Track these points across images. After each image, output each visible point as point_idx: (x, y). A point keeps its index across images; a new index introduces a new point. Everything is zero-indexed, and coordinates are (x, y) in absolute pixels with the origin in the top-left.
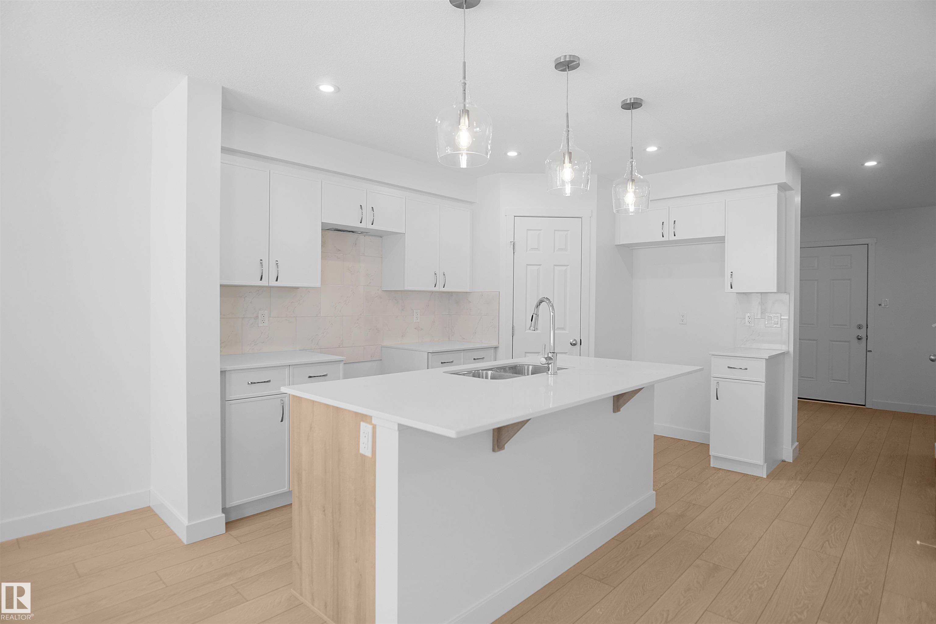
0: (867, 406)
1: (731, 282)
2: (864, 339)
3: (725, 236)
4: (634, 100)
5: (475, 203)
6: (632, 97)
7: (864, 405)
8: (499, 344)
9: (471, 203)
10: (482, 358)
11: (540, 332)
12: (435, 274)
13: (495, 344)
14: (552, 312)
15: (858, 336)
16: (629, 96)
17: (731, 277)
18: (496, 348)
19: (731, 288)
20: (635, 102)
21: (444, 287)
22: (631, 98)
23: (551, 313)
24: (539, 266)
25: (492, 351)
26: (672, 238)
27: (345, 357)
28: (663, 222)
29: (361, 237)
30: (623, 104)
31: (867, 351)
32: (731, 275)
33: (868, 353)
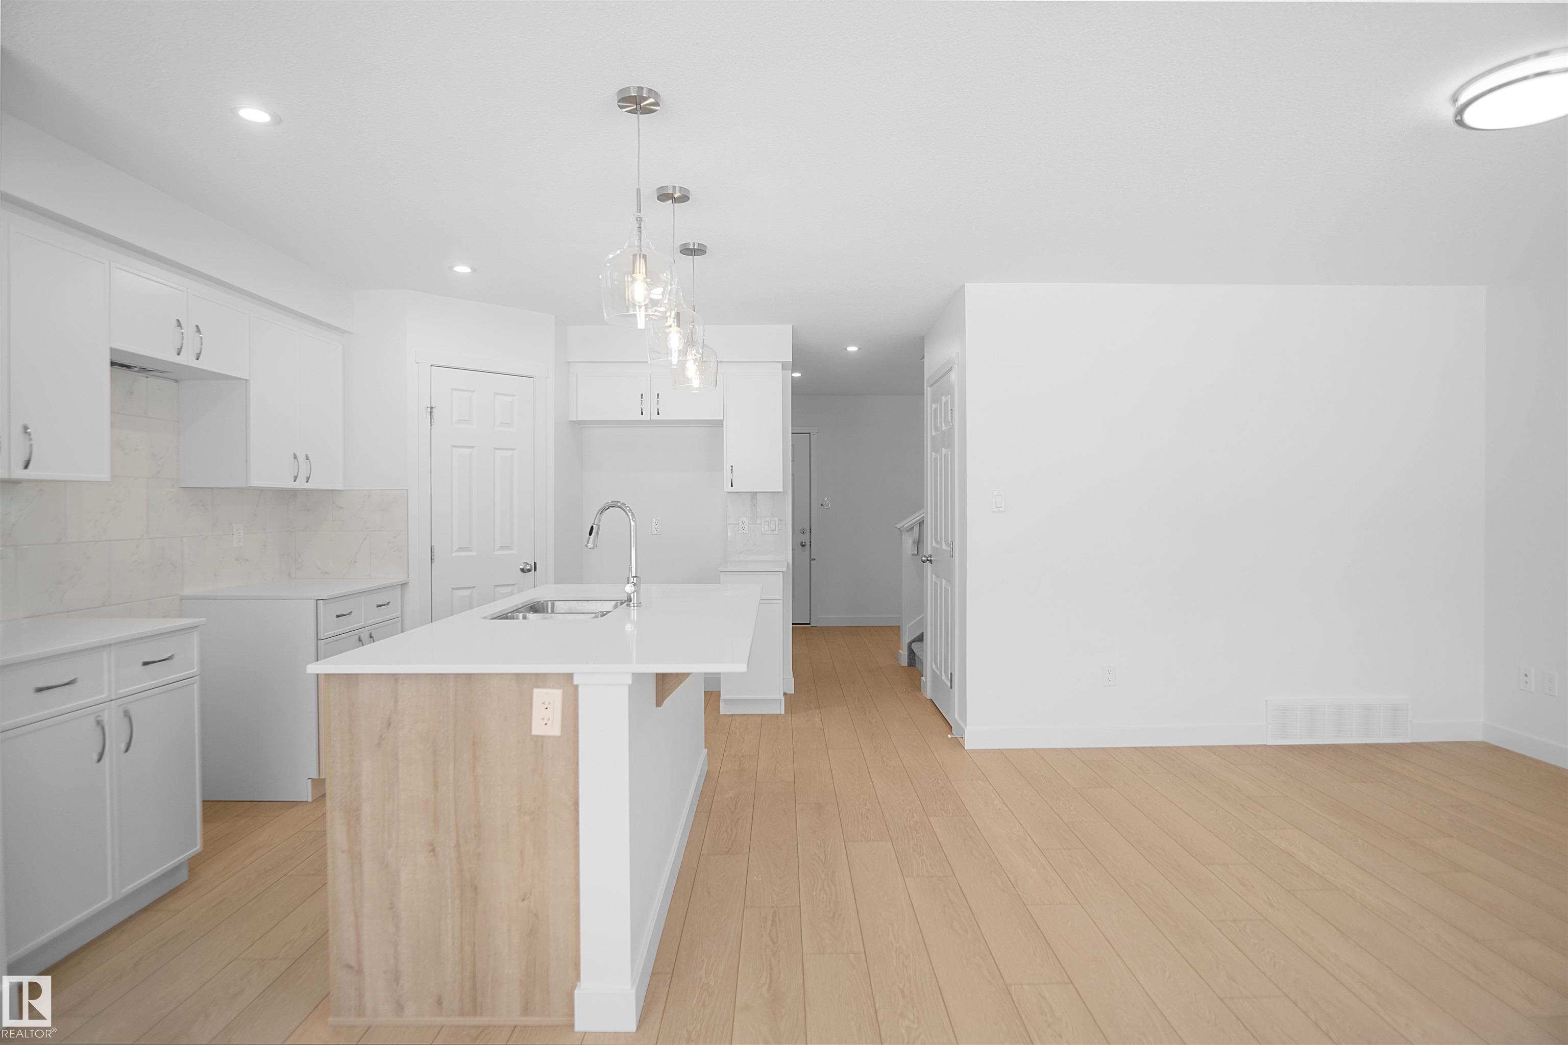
0: (812, 625)
1: (732, 479)
2: (808, 544)
3: (723, 420)
4: (698, 246)
5: (348, 332)
6: (697, 242)
7: (809, 624)
8: (408, 578)
9: (342, 332)
10: (386, 603)
11: (475, 554)
12: (295, 457)
13: (401, 578)
14: (633, 521)
15: (802, 542)
16: (693, 241)
17: (732, 472)
18: (403, 585)
19: (732, 486)
20: (699, 248)
21: (307, 482)
22: (694, 243)
23: (631, 521)
24: (472, 449)
25: (399, 591)
26: (655, 417)
27: (204, 619)
28: (642, 395)
29: (141, 378)
30: (683, 248)
31: (811, 560)
32: (732, 469)
33: (812, 562)
